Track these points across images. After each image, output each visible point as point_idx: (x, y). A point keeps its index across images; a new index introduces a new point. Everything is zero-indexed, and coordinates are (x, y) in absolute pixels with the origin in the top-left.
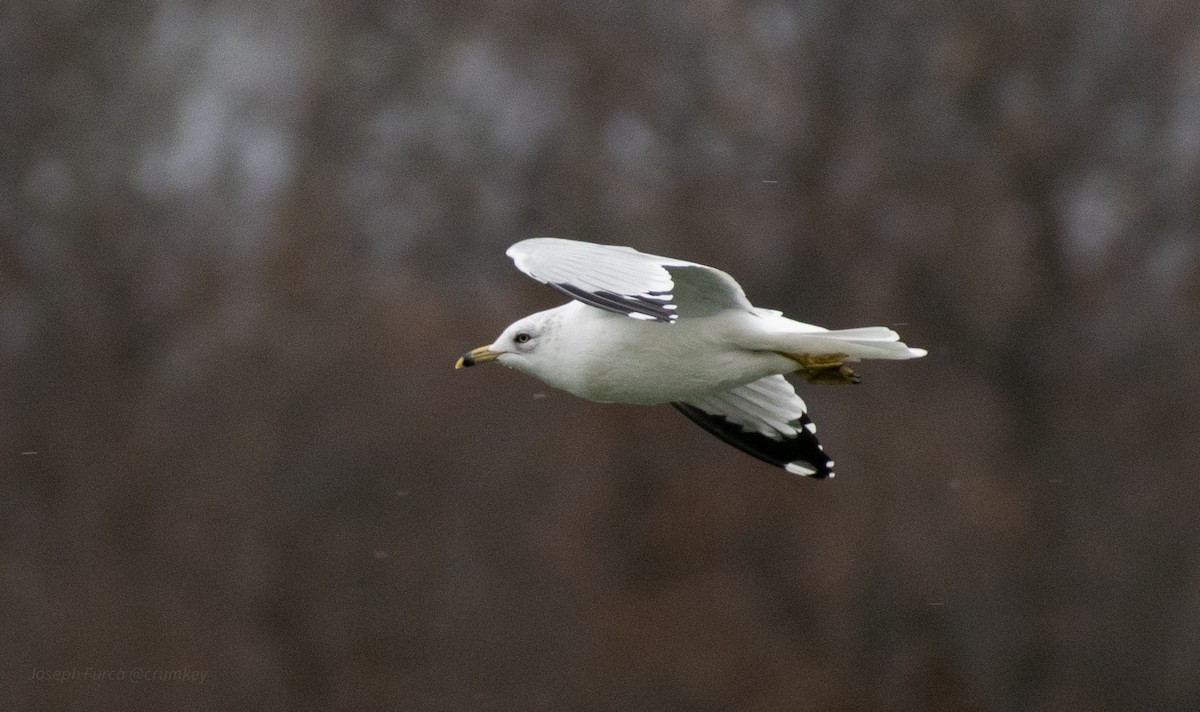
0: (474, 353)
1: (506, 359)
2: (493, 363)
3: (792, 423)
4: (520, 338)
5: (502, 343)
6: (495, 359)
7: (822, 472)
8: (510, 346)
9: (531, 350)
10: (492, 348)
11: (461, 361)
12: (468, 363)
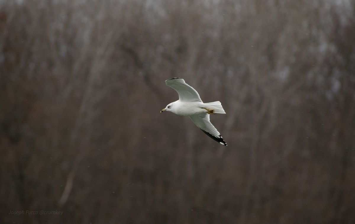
0: (163, 110)
1: (167, 110)
2: (165, 111)
3: (219, 136)
4: (169, 107)
5: (166, 108)
6: (166, 110)
7: (225, 145)
8: (168, 108)
9: (170, 108)
10: (165, 109)
11: (161, 112)
12: (162, 111)
